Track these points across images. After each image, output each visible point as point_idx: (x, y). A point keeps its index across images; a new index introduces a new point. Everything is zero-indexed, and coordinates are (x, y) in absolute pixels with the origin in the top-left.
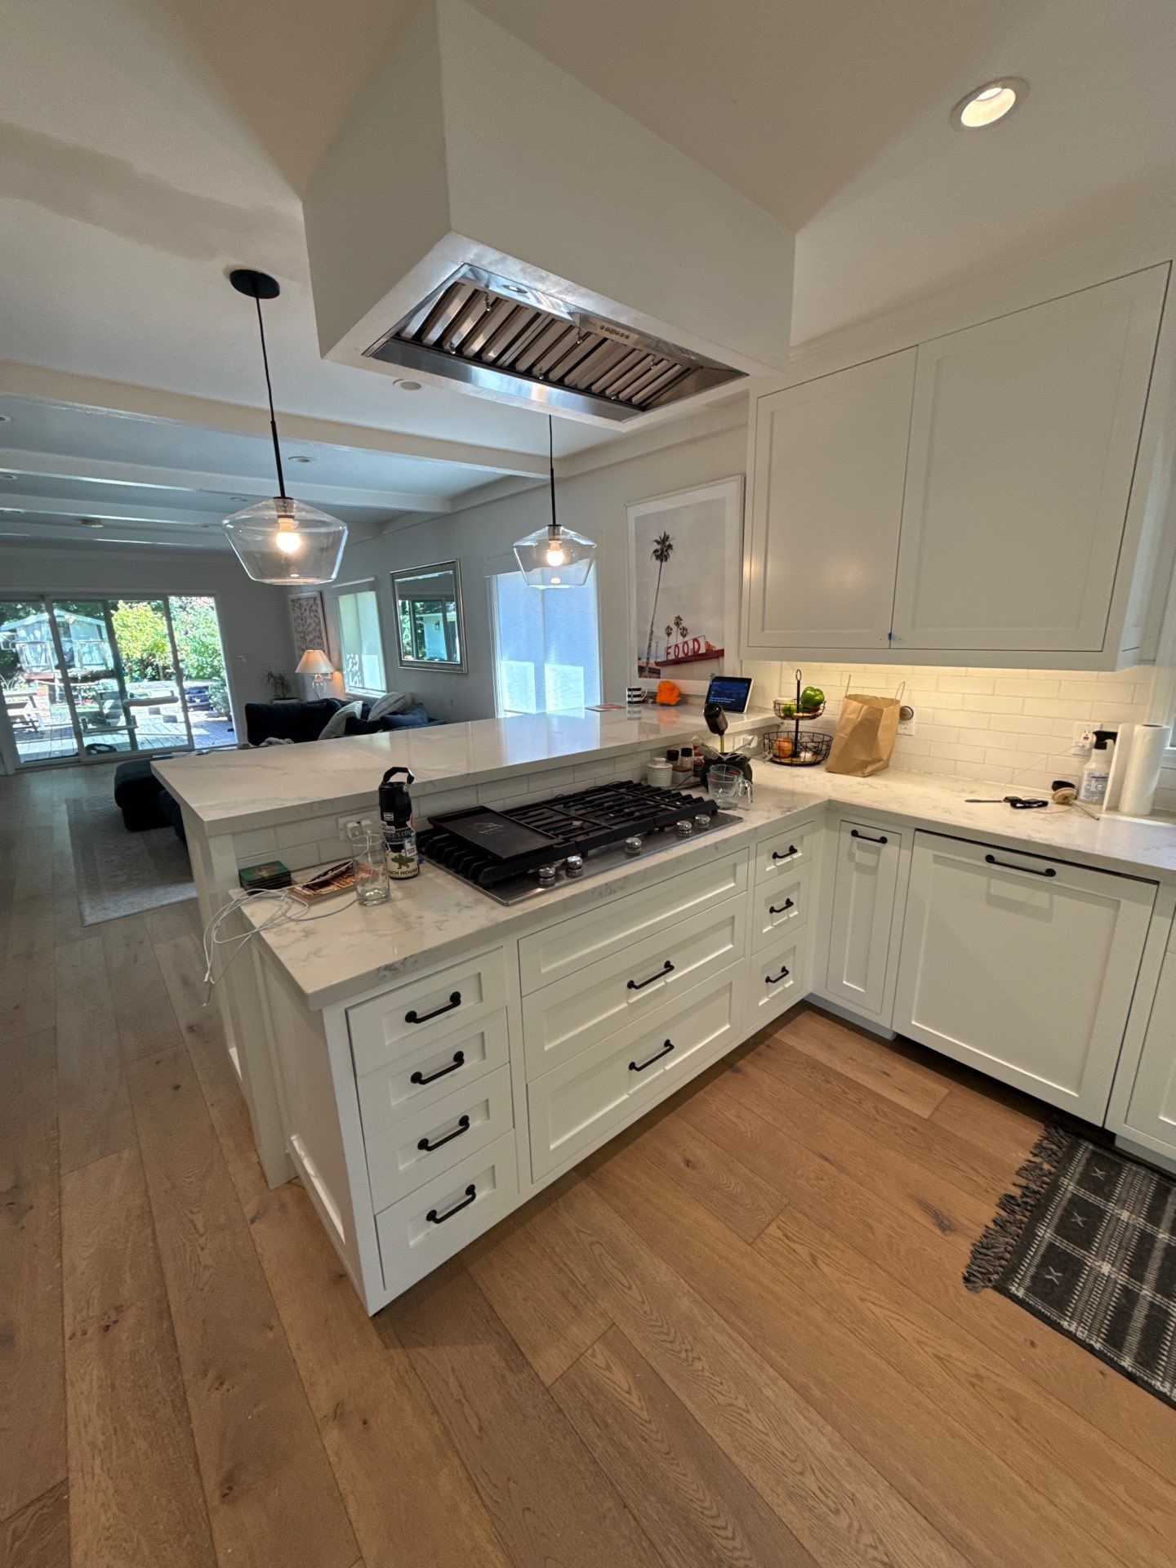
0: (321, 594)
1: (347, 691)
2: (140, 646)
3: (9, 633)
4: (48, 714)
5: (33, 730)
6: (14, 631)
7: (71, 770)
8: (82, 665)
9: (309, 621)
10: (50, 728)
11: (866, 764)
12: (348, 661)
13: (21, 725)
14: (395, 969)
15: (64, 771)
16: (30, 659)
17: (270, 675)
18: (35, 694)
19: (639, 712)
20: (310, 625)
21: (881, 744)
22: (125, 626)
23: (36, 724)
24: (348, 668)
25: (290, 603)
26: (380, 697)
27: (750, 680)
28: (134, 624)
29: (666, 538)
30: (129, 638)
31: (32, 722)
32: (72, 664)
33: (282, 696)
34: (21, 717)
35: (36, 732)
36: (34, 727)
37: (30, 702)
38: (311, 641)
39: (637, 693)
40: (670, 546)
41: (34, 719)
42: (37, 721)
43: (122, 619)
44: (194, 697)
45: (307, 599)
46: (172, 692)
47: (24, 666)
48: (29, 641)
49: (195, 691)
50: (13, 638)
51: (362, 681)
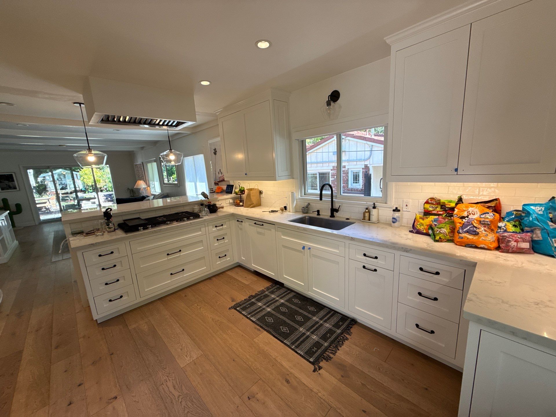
0: (143, 163)
1: (152, 193)
2: (91, 181)
3: (43, 178)
4: (55, 205)
5: (49, 211)
6: (44, 177)
7: (58, 223)
8: (70, 188)
9: (140, 171)
10: (55, 210)
11: (251, 205)
12: (151, 184)
13: (45, 210)
14: (93, 245)
15: (56, 223)
16: (50, 187)
17: (128, 189)
18: (50, 199)
19: (213, 195)
20: (140, 173)
21: (252, 200)
22: (86, 174)
23: (50, 209)
24: (152, 186)
25: (134, 165)
26: (157, 194)
27: (233, 185)
28: (89, 173)
29: (215, 149)
30: (87, 178)
31: (48, 208)
32: (66, 188)
33: (133, 195)
34: (45, 207)
35: (50, 212)
36: (49, 210)
37: (48, 202)
38: (141, 177)
39: (212, 190)
40: (216, 151)
41: (49, 208)
42: (50, 208)
43: (84, 172)
44: (108, 197)
45: (139, 164)
46: (94, 196)
47: (48, 189)
48: (50, 180)
49: (108, 196)
50: (44, 180)
51: (155, 190)
